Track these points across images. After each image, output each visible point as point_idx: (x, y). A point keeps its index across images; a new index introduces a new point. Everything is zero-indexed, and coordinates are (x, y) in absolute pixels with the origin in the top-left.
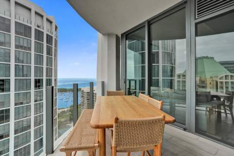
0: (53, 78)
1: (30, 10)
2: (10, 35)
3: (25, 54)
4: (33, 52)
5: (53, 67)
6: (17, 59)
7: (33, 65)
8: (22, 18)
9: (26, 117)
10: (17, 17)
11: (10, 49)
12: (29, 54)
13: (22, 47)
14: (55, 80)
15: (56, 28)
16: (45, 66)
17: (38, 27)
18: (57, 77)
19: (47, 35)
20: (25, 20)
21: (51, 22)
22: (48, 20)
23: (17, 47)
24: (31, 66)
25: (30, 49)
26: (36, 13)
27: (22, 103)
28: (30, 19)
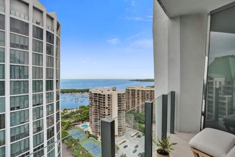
0: (55, 80)
1: (27, 5)
2: (4, 32)
3: (22, 53)
4: (30, 51)
5: (55, 68)
6: (13, 58)
7: (30, 65)
8: (17, 14)
9: (24, 123)
10: (13, 12)
11: (4, 48)
12: (26, 54)
13: (17, 46)
14: (57, 81)
15: (58, 26)
16: (44, 67)
17: (37, 23)
18: (59, 78)
19: (47, 32)
20: (22, 16)
21: (52, 19)
22: (48, 16)
23: (12, 45)
24: (28, 66)
25: (27, 47)
26: (34, 8)
27: (18, 108)
28: (28, 14)
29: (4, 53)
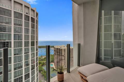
0: (35, 41)
1: (22, 5)
2: (11, 18)
3: (19, 28)
4: (23, 27)
5: (35, 35)
6: (15, 31)
7: (23, 34)
8: (17, 9)
9: (20, 62)
10: (15, 9)
11: (11, 26)
12: (21, 29)
13: (17, 25)
14: (36, 42)
15: (37, 14)
16: (30, 35)
17: (27, 13)
18: (38, 40)
19: (32, 18)
20: (19, 10)
21: (34, 11)
22: (32, 10)
23: (15, 24)
24: (22, 35)
25: (22, 25)
26: (25, 6)
27: (18, 54)
28: (22, 9)
29: (11, 28)
